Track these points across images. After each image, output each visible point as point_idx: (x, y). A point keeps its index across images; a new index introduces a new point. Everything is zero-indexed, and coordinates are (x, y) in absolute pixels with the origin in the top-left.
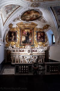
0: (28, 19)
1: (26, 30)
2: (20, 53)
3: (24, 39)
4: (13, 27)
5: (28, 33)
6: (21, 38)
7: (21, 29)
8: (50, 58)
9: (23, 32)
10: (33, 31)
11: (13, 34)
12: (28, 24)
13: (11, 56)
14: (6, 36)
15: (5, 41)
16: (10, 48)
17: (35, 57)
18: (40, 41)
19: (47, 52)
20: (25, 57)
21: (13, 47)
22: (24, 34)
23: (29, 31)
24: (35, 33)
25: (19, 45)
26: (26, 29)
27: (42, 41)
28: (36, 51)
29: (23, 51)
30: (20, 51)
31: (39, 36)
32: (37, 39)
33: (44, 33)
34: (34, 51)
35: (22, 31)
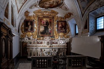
0: (47, 5)
1: (45, 19)
2: (38, 45)
3: (42, 29)
4: (30, 15)
5: (47, 22)
6: (39, 28)
7: (39, 18)
8: (72, 51)
10: (53, 21)
11: (29, 24)
12: (47, 12)
13: (27, 49)
14: (22, 26)
15: (20, 31)
16: (26, 39)
17: (55, 50)
18: (61, 32)
19: (68, 44)
20: (43, 50)
21: (29, 39)
22: (42, 23)
23: (48, 20)
24: (55, 22)
25: (36, 36)
26: (44, 17)
27: (63, 32)
28: (57, 43)
29: (41, 43)
30: (38, 43)
31: (60, 26)
32: (58, 30)
33: (65, 22)
34: (53, 43)
35: (40, 20)
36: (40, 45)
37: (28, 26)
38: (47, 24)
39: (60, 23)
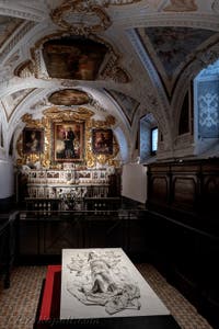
1: (66, 127)
2: (49, 179)
3: (60, 147)
4: (35, 118)
5: (70, 133)
6: (54, 144)
7: (53, 124)
9: (58, 131)
10: (84, 129)
11: (33, 137)
12: (71, 113)
13: (27, 187)
15: (15, 152)
16: (26, 169)
17: (82, 191)
18: (101, 153)
20: (58, 190)
21: (32, 167)
22: (61, 134)
23: (73, 127)
24: (88, 132)
25: (48, 162)
26: (65, 122)
27: (105, 153)
28: (88, 176)
29: (57, 176)
30: (50, 176)
31: (99, 139)
34: (82, 176)
35: (56, 128)
36: (52, 179)
37: (31, 141)
38: (71, 135)
39: (98, 134)
